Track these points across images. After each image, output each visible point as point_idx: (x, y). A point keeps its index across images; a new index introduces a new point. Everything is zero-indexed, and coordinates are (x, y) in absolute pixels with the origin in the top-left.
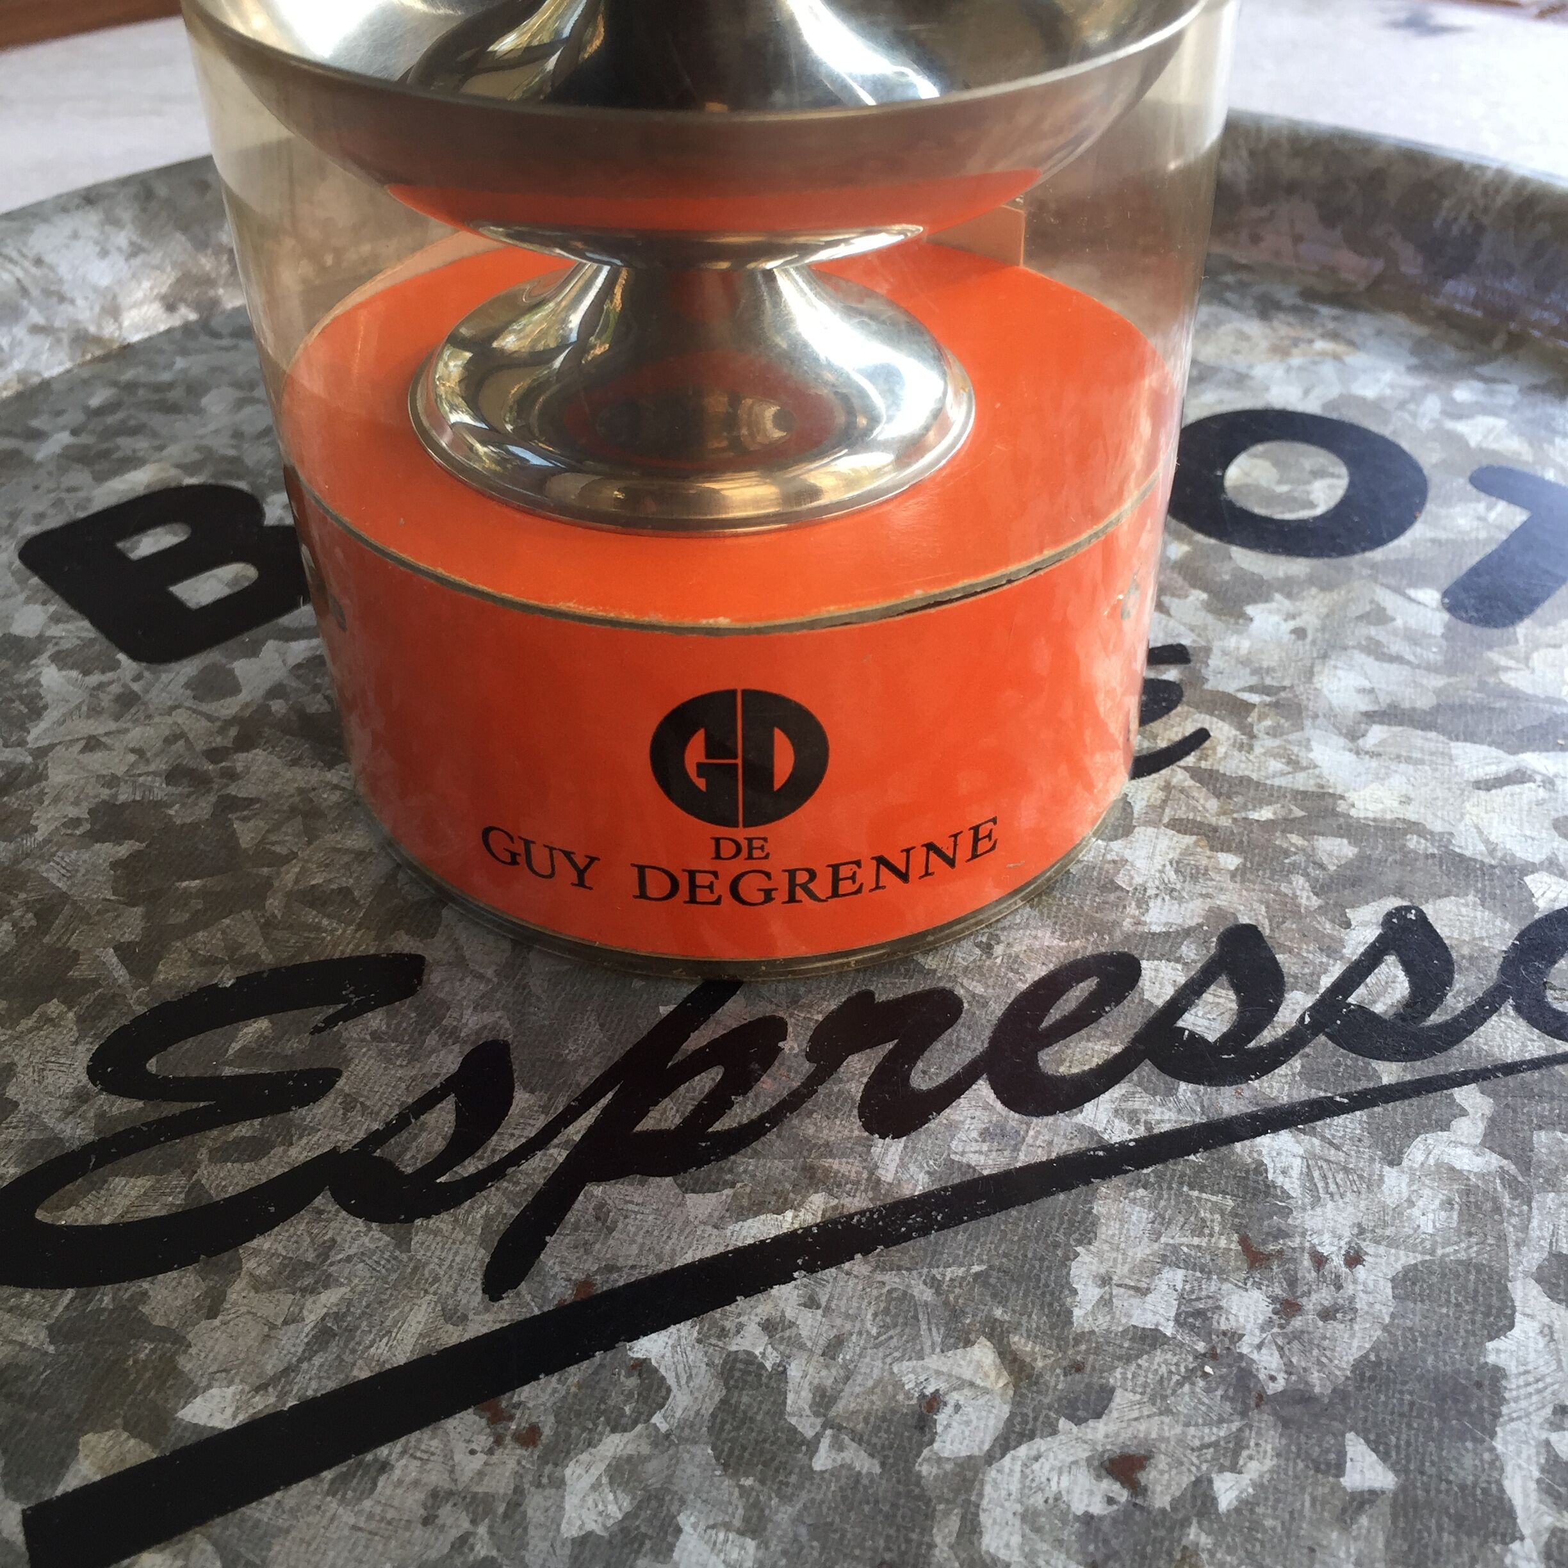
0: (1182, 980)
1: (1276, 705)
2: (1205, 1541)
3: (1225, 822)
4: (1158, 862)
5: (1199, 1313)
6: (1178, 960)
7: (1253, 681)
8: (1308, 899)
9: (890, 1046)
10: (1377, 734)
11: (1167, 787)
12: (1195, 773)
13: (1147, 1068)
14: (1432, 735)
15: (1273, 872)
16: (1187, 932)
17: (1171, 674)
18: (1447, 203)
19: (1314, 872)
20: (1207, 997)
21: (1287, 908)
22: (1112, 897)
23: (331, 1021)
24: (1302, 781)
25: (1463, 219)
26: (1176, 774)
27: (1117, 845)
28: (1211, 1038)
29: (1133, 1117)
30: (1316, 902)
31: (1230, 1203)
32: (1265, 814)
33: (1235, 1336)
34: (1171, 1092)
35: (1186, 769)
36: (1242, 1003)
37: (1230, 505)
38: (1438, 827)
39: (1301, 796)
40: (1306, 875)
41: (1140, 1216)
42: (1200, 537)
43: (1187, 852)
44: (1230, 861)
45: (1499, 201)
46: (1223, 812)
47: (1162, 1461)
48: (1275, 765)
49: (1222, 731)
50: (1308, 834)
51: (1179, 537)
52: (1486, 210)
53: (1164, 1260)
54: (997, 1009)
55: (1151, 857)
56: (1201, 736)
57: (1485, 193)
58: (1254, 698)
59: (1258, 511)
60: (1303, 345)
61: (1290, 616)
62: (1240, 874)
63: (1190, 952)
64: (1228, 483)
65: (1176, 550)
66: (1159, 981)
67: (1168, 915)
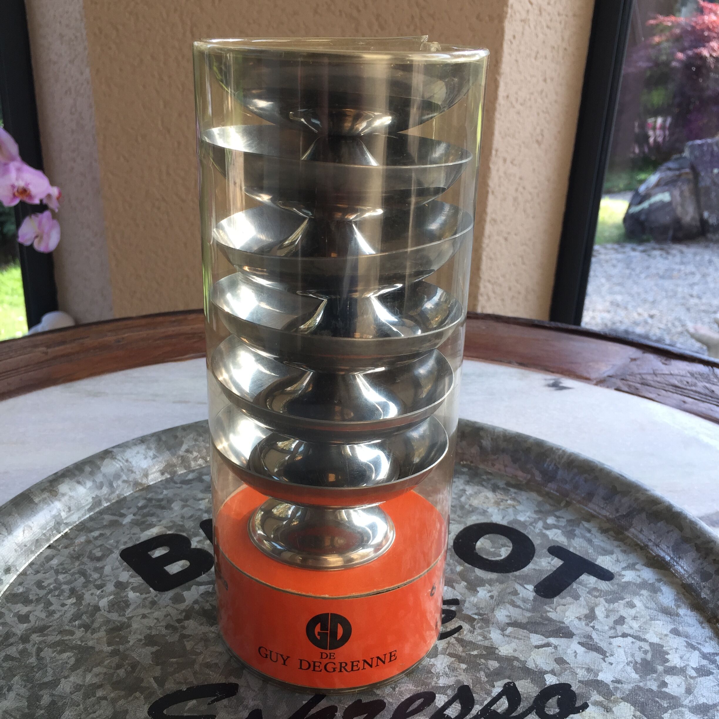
0: (447, 700)
1: (482, 619)
3: (464, 654)
4: (444, 665)
6: (446, 694)
7: (476, 611)
8: (484, 679)
9: (365, 715)
10: (510, 630)
11: (449, 643)
12: (457, 639)
14: (525, 631)
15: (475, 670)
16: (449, 687)
17: (453, 608)
18: (548, 460)
19: (487, 671)
20: (453, 705)
21: (478, 681)
22: (430, 675)
23: (213, 702)
24: (487, 643)
25: (552, 465)
26: (452, 639)
27: (432, 660)
28: (452, 717)
30: (486, 679)
32: (475, 653)
35: (454, 638)
36: (462, 707)
37: (477, 554)
38: (523, 659)
39: (486, 648)
40: (484, 671)
42: (466, 564)
43: (452, 663)
44: (464, 666)
45: (563, 461)
46: (463, 652)
48: (480, 638)
49: (466, 627)
50: (486, 659)
51: (460, 564)
52: (559, 463)
54: (395, 706)
55: (442, 664)
56: (460, 628)
57: (559, 458)
58: (476, 617)
59: (484, 557)
60: (504, 502)
61: (490, 591)
62: (466, 670)
63: (450, 692)
64: (477, 547)
65: (459, 568)
66: (440, 700)
67: (445, 681)
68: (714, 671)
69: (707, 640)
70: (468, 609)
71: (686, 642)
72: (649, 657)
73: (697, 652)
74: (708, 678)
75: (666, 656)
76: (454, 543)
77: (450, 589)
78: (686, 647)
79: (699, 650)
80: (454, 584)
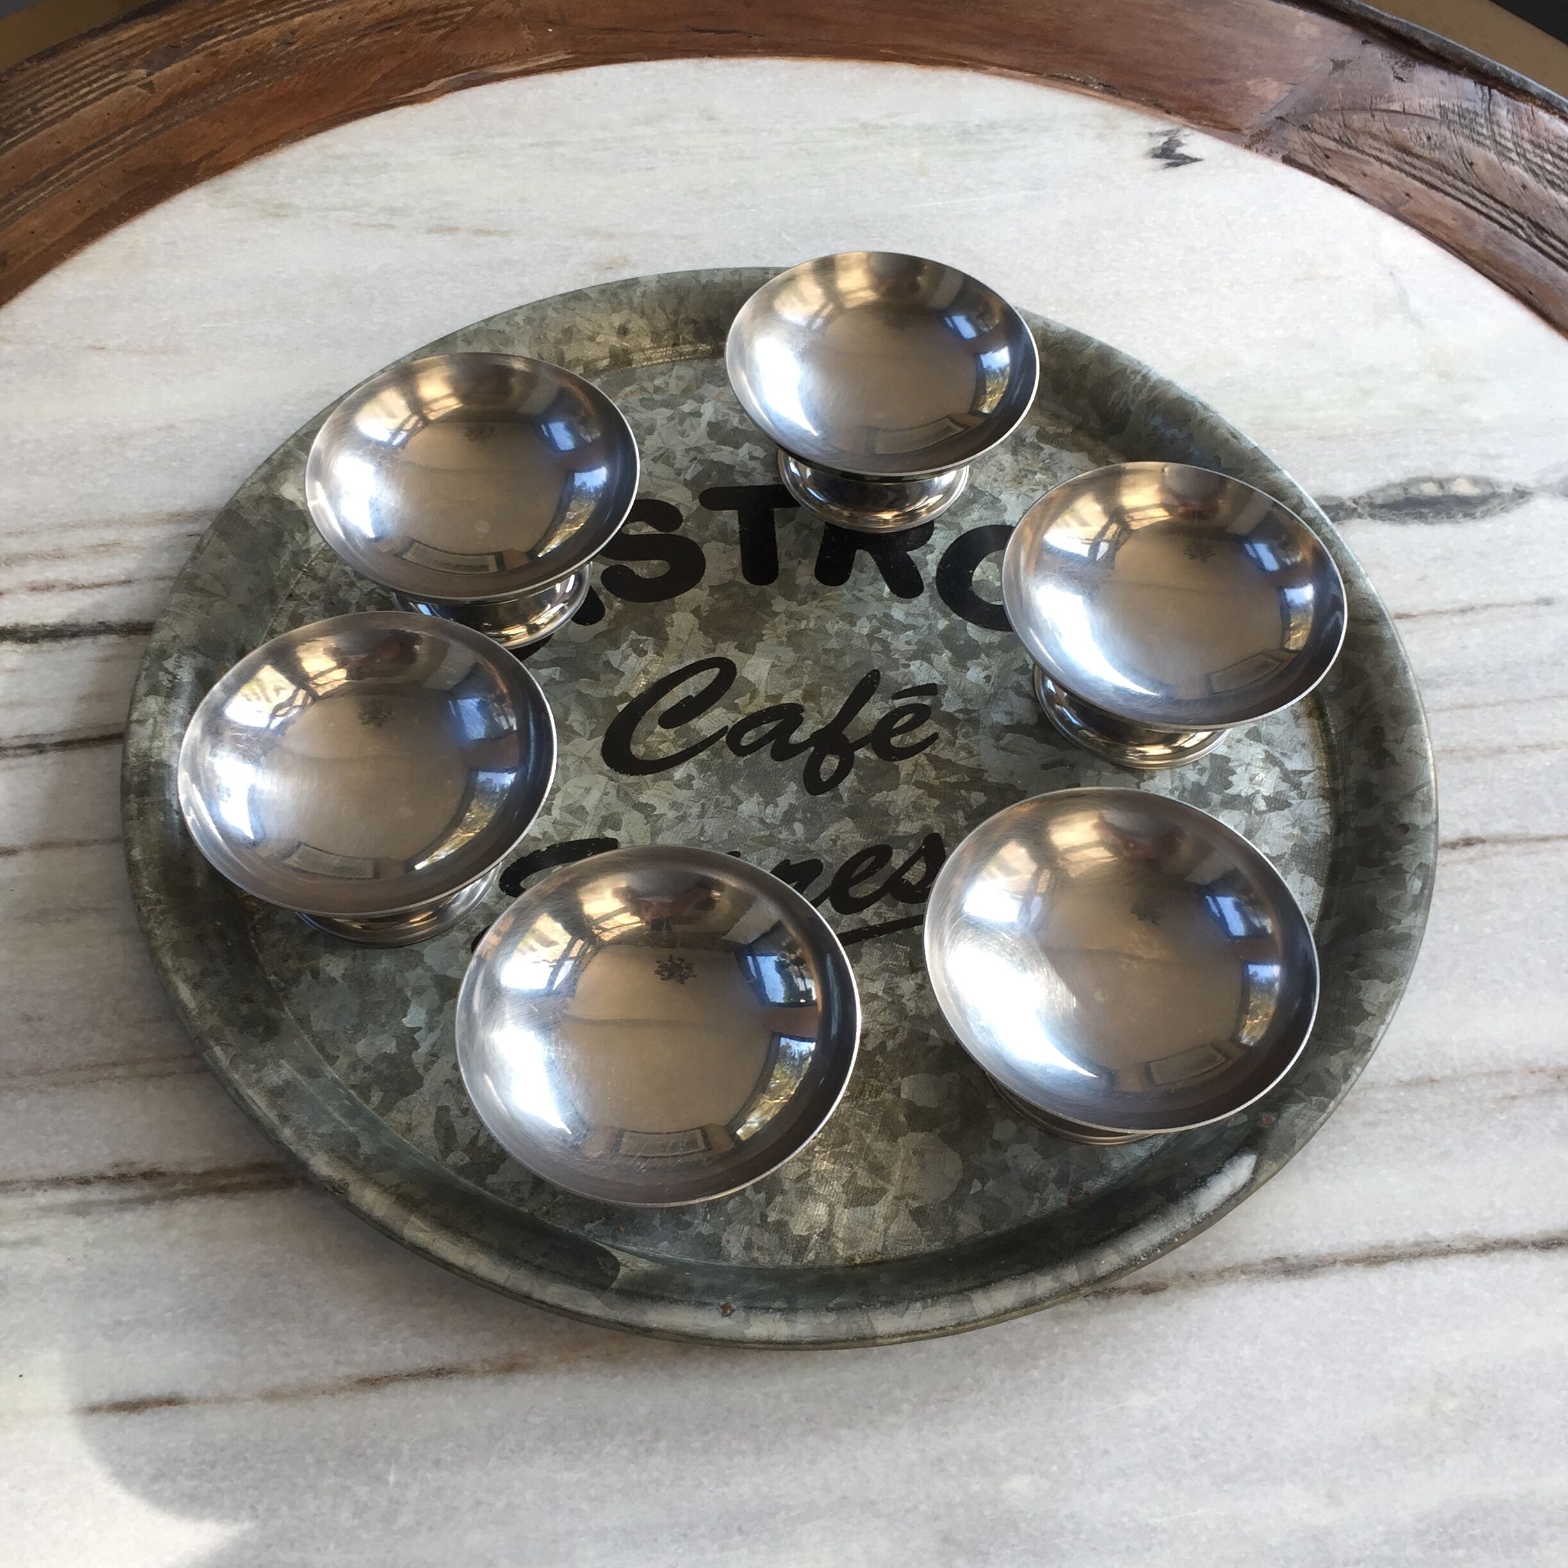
0: (907, 858)
1: (969, 720)
2: (881, 1060)
3: (937, 783)
4: (907, 802)
5: (891, 989)
6: (907, 849)
7: (962, 706)
10: (1009, 736)
11: (916, 765)
12: (930, 758)
13: (888, 896)
14: (1031, 739)
15: (951, 809)
16: (912, 837)
17: (927, 701)
18: (1115, 393)
19: (968, 810)
20: (915, 866)
22: (886, 819)
24: (972, 763)
25: (1122, 404)
26: (921, 758)
27: (891, 793)
28: (914, 883)
29: (880, 915)
30: (965, 823)
31: (909, 949)
32: (953, 779)
33: (902, 996)
34: (895, 905)
35: (925, 754)
36: (927, 868)
37: (972, 593)
38: (1020, 788)
39: (970, 770)
40: (964, 810)
41: (877, 953)
42: (954, 615)
43: (919, 797)
44: (935, 802)
45: (1140, 398)
46: (937, 778)
47: (871, 1036)
48: (963, 754)
49: (945, 733)
50: (968, 790)
51: (946, 616)
52: (1133, 401)
53: (883, 970)
54: (836, 869)
55: (903, 800)
56: (935, 736)
57: (1134, 391)
58: (961, 716)
59: (984, 599)
60: (1030, 476)
61: (986, 668)
62: (937, 810)
63: (911, 845)
64: (974, 579)
65: (942, 624)
66: (898, 859)
67: (906, 828)
68: (1293, 802)
69: (1299, 747)
70: (950, 704)
71: (1266, 751)
72: (1204, 780)
73: (1277, 769)
74: (1282, 812)
75: (1230, 778)
76: (939, 571)
77: (925, 664)
78: (1263, 760)
79: (1281, 765)
80: (932, 655)
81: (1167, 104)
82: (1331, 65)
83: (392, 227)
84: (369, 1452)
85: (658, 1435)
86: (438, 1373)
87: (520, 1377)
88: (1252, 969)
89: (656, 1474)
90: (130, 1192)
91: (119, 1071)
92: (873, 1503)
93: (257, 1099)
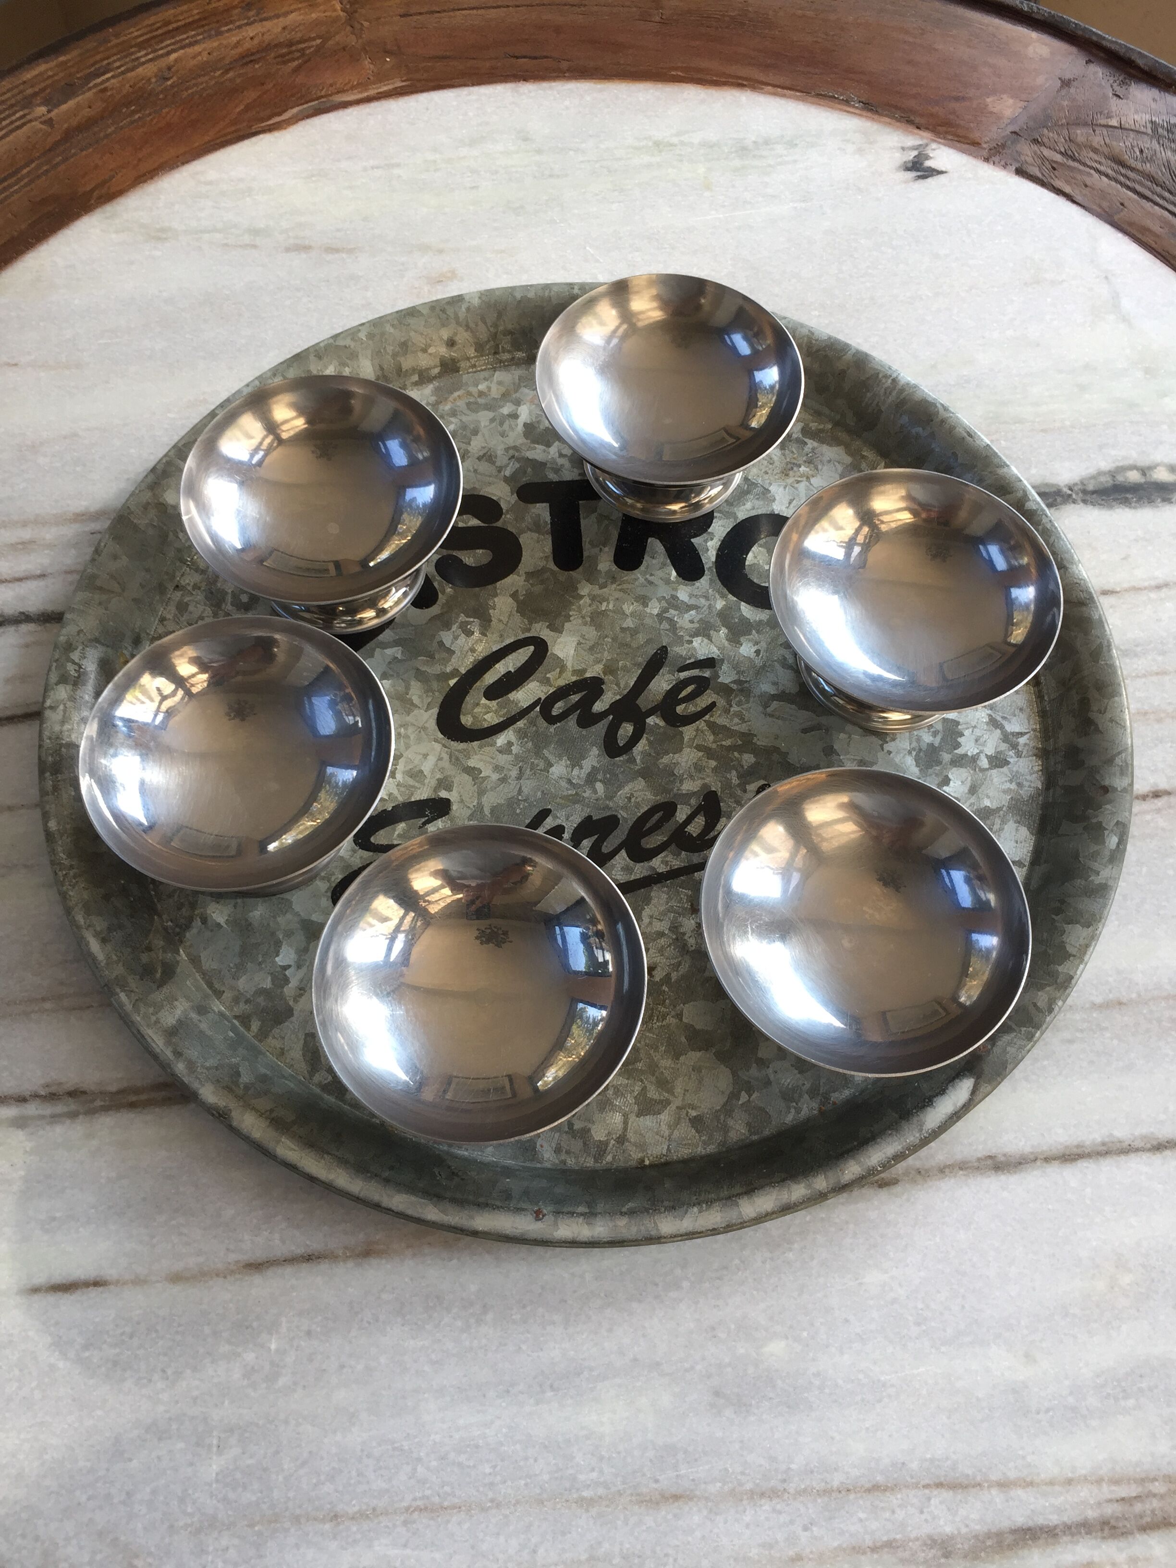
0: (689, 813)
1: (742, 690)
2: (667, 989)
3: (714, 746)
4: (690, 763)
5: (676, 927)
6: (689, 805)
7: (736, 677)
8: (735, 781)
9: (596, 836)
10: (775, 704)
11: (697, 730)
12: (709, 723)
13: (673, 846)
14: (793, 706)
15: (726, 769)
16: (694, 794)
17: (707, 674)
20: (696, 820)
21: (727, 785)
22: (672, 779)
23: (424, 824)
24: (743, 728)
26: (701, 724)
27: (676, 756)
28: (694, 835)
29: (666, 863)
30: (738, 782)
31: (690, 893)
32: (728, 743)
33: (684, 934)
34: (680, 854)
35: (705, 721)
36: (706, 821)
37: (746, 576)
38: (783, 750)
39: (743, 734)
40: (736, 770)
41: (664, 896)
42: (730, 596)
43: (700, 759)
44: (713, 763)
45: (891, 398)
46: (714, 742)
47: (659, 969)
48: (736, 720)
49: (721, 702)
50: (741, 752)
51: (723, 596)
52: (884, 403)
53: (669, 911)
54: (630, 823)
55: (687, 762)
56: (713, 704)
57: (885, 394)
58: (734, 687)
59: (755, 581)
60: (795, 469)
61: (756, 643)
62: (715, 770)
63: (693, 801)
64: (747, 563)
65: (720, 604)
66: (681, 815)
67: (689, 786)
68: (1011, 760)
69: (1017, 712)
70: (726, 676)
71: (990, 715)
72: (937, 741)
73: (998, 731)
74: (1001, 770)
75: (959, 740)
76: (718, 556)
77: (706, 641)
78: (987, 724)
79: (1002, 727)
80: (712, 632)
81: (918, 120)
82: (1059, 83)
83: (254, 246)
84: (255, 1324)
85: (485, 1309)
86: (309, 1258)
87: (374, 1261)
88: (975, 936)
89: (484, 1341)
90: (60, 1108)
91: (48, 1005)
92: (658, 1364)
93: (155, 1037)
